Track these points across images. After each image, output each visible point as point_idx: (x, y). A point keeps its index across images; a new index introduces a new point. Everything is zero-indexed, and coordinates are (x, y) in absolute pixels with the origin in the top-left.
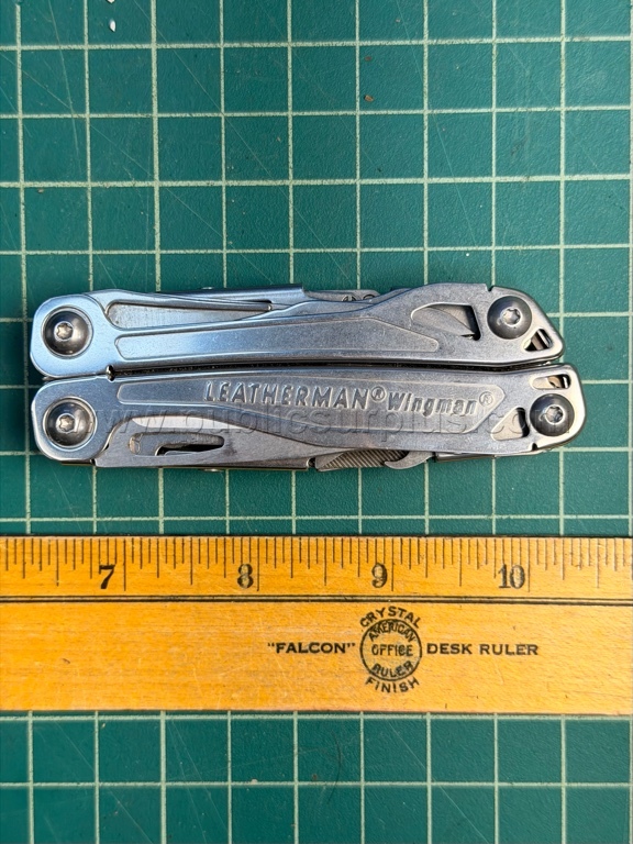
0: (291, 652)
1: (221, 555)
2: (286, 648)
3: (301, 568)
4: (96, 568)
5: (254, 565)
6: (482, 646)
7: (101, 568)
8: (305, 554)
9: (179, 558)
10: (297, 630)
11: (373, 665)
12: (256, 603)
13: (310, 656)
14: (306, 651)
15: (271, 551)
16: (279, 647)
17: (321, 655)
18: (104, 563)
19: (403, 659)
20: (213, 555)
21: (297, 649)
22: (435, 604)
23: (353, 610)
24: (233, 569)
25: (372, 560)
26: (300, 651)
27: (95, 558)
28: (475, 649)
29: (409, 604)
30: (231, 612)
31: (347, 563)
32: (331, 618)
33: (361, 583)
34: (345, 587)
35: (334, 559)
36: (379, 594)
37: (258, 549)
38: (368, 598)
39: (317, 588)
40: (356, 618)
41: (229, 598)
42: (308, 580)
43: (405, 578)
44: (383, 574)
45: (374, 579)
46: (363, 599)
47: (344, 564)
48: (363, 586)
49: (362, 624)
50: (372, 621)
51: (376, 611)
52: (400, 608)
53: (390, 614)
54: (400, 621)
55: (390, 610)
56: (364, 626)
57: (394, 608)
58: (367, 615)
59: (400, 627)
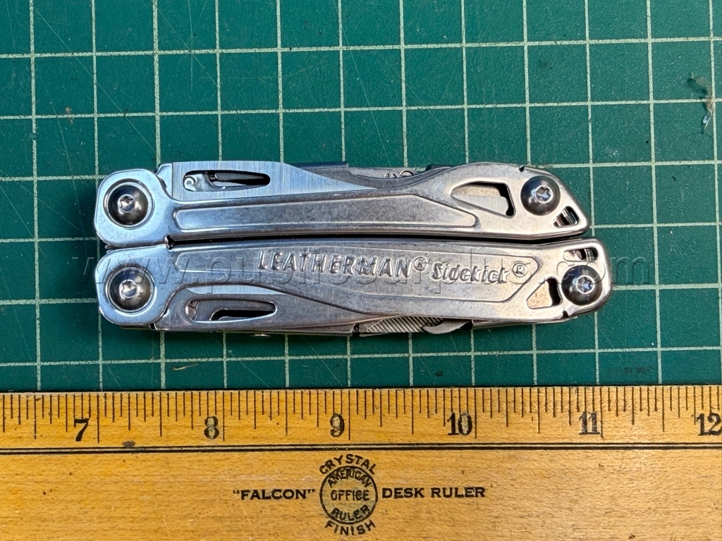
0: (256, 499)
1: (188, 408)
2: (250, 495)
3: (263, 420)
4: (71, 422)
5: (219, 417)
6: (433, 489)
7: (76, 421)
8: (267, 406)
9: (149, 412)
10: (264, 478)
11: (332, 510)
12: (222, 453)
13: (273, 502)
14: (269, 498)
15: (235, 404)
16: (244, 494)
17: (283, 501)
18: (79, 417)
19: (361, 503)
20: (180, 409)
21: (261, 496)
22: (390, 452)
23: (313, 458)
24: (199, 421)
25: (330, 411)
26: (264, 498)
27: (70, 412)
28: (427, 492)
29: (366, 452)
30: (198, 461)
31: (306, 415)
32: (292, 467)
33: (320, 433)
34: (305, 436)
35: (294, 411)
36: (336, 443)
37: (223, 402)
38: (327, 447)
39: (279, 438)
40: (316, 466)
41: (197, 449)
42: (271, 431)
43: (361, 428)
44: (341, 423)
45: (332, 428)
46: (322, 447)
47: (304, 415)
48: (323, 436)
49: (321, 471)
50: (330, 469)
51: (335, 459)
52: (356, 456)
53: (347, 462)
54: (357, 467)
55: (347, 458)
56: (323, 473)
57: (351, 455)
58: (326, 463)
59: (356, 473)
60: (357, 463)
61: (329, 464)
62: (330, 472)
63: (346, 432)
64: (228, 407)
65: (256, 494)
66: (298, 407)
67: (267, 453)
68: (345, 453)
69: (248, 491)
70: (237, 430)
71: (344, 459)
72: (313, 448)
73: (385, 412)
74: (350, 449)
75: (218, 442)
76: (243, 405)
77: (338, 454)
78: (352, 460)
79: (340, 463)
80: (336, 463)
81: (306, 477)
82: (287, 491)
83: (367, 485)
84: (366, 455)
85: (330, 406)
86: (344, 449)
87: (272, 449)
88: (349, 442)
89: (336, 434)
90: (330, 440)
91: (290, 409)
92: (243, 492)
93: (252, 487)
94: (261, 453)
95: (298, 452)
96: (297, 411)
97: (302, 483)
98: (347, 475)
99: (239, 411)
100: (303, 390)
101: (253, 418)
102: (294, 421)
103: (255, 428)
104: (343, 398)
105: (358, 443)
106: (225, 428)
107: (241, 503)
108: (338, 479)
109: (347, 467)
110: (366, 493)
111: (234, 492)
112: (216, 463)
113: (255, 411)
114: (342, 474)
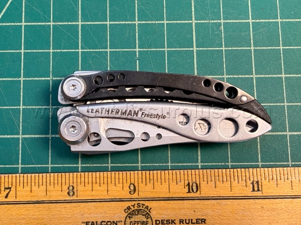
1: (60, 181)
3: (96, 187)
4: (3, 189)
5: (75, 185)
6: (180, 220)
7: (5, 189)
8: (98, 180)
9: (41, 184)
15: (83, 179)
18: (7, 186)
20: (56, 182)
22: (158, 201)
23: (121, 205)
24: (65, 188)
25: (129, 182)
27: (3, 185)
28: (177, 222)
30: (65, 207)
31: (117, 184)
32: (111, 210)
33: (124, 193)
34: (117, 195)
36: (132, 197)
37: (77, 178)
38: (128, 200)
39: (104, 195)
40: (122, 209)
41: (64, 201)
42: (100, 192)
43: (144, 190)
44: (134, 188)
45: (130, 190)
46: (125, 200)
47: (116, 184)
48: (125, 194)
50: (129, 210)
51: (132, 205)
52: (142, 204)
53: (137, 207)
54: (142, 210)
55: (138, 205)
56: (126, 213)
57: (140, 204)
58: (127, 207)
59: (142, 212)
60: (142, 207)
61: (129, 208)
62: (129, 212)
63: (137, 192)
64: (79, 181)
65: (93, 224)
66: (113, 180)
67: (98, 203)
68: (136, 203)
69: (89, 222)
70: (83, 192)
71: (136, 205)
72: (121, 200)
73: (155, 182)
74: (139, 201)
75: (74, 198)
76: (86, 180)
77: (133, 203)
78: (140, 206)
79: (134, 208)
80: (132, 207)
81: (118, 215)
82: (108, 222)
83: (148, 218)
84: (147, 203)
85: (129, 179)
86: (136, 201)
87: (100, 201)
88: (138, 197)
89: (132, 193)
90: (129, 196)
91: (109, 181)
92: (86, 222)
93: (91, 220)
95: (114, 202)
96: (112, 182)
97: (115, 218)
98: (138, 213)
99: (85, 183)
100: (115, 172)
101: (91, 186)
102: (112, 187)
103: (92, 191)
104: (135, 176)
105: (143, 197)
106: (78, 191)
108: (133, 215)
109: (137, 209)
110: (147, 222)
111: (82, 223)
112: (73, 208)
113: (92, 183)
114: (135, 213)
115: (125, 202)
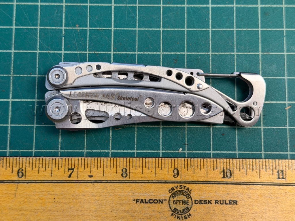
0: (142, 203)
1: (115, 165)
2: (140, 201)
3: (146, 170)
4: (67, 170)
5: (128, 168)
6: (216, 201)
7: (69, 169)
8: (147, 165)
9: (99, 166)
10: (146, 194)
11: (173, 208)
12: (128, 184)
13: (149, 205)
14: (147, 203)
15: (134, 163)
16: (137, 201)
17: (153, 204)
18: (70, 167)
19: (185, 206)
20: (112, 165)
21: (144, 202)
22: (197, 184)
23: (166, 186)
24: (119, 170)
25: (173, 167)
26: (145, 203)
27: (67, 166)
28: (213, 202)
29: (188, 184)
30: (119, 187)
32: (157, 190)
34: (163, 177)
35: (158, 167)
36: (176, 180)
37: (130, 162)
38: (172, 182)
39: (152, 178)
40: (167, 190)
41: (118, 182)
42: (149, 175)
43: (186, 174)
44: (177, 172)
45: (174, 174)
46: (170, 182)
47: (163, 168)
48: (170, 177)
49: (169, 192)
50: (173, 191)
51: (175, 187)
52: (184, 186)
53: (180, 188)
54: (184, 191)
55: (180, 187)
56: (170, 193)
57: (182, 186)
58: (171, 188)
59: (184, 193)
60: (184, 189)
61: (173, 189)
62: (173, 192)
63: (179, 176)
64: (131, 165)
65: (142, 201)
66: (160, 165)
67: (147, 184)
68: (179, 185)
69: (139, 200)
70: (135, 174)
71: (179, 187)
72: (166, 182)
73: (196, 168)
74: (181, 183)
75: (127, 179)
76: (138, 164)
77: (176, 185)
78: (182, 188)
79: (177, 189)
80: (175, 189)
81: (163, 194)
82: (155, 200)
83: (188, 198)
84: (187, 186)
85: (173, 165)
86: (179, 183)
87: (149, 182)
88: (181, 180)
89: (175, 176)
90: (173, 179)
91: (157, 166)
92: (137, 200)
93: (141, 198)
94: (145, 184)
95: (160, 184)
96: (159, 167)
97: (161, 197)
98: (180, 194)
99: (136, 166)
100: (162, 158)
101: (142, 169)
102: (159, 171)
103: (142, 173)
104: (178, 162)
105: (185, 180)
106: (130, 173)
107: (136, 204)
108: (176, 195)
109: (180, 190)
110: (188, 202)
111: (133, 200)
112: (126, 188)
113: (142, 166)
114: (178, 193)
115: (169, 184)
